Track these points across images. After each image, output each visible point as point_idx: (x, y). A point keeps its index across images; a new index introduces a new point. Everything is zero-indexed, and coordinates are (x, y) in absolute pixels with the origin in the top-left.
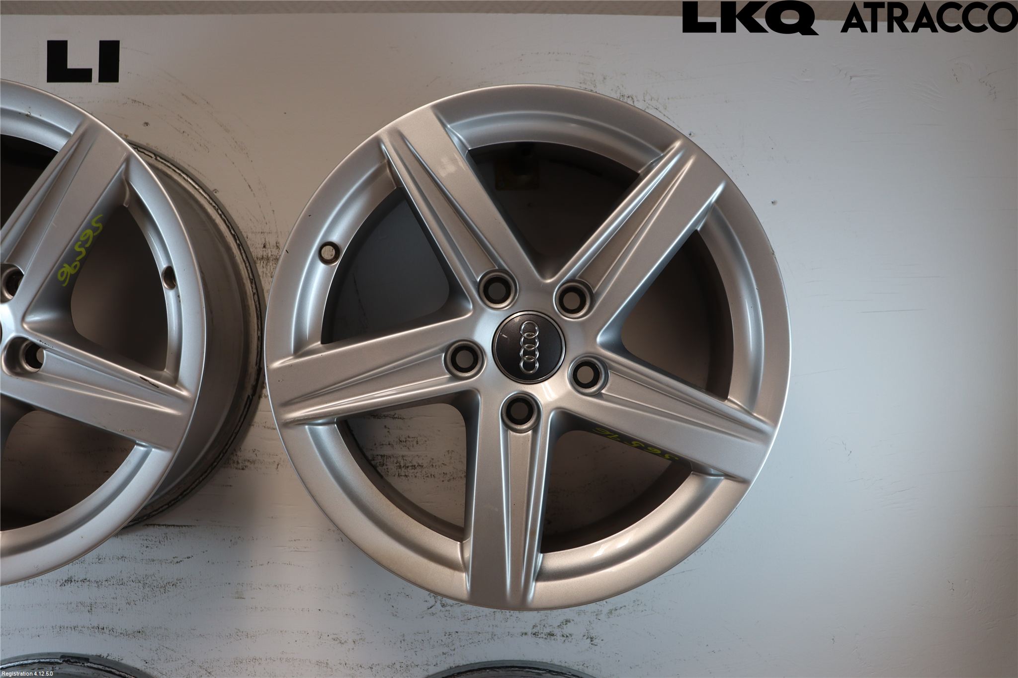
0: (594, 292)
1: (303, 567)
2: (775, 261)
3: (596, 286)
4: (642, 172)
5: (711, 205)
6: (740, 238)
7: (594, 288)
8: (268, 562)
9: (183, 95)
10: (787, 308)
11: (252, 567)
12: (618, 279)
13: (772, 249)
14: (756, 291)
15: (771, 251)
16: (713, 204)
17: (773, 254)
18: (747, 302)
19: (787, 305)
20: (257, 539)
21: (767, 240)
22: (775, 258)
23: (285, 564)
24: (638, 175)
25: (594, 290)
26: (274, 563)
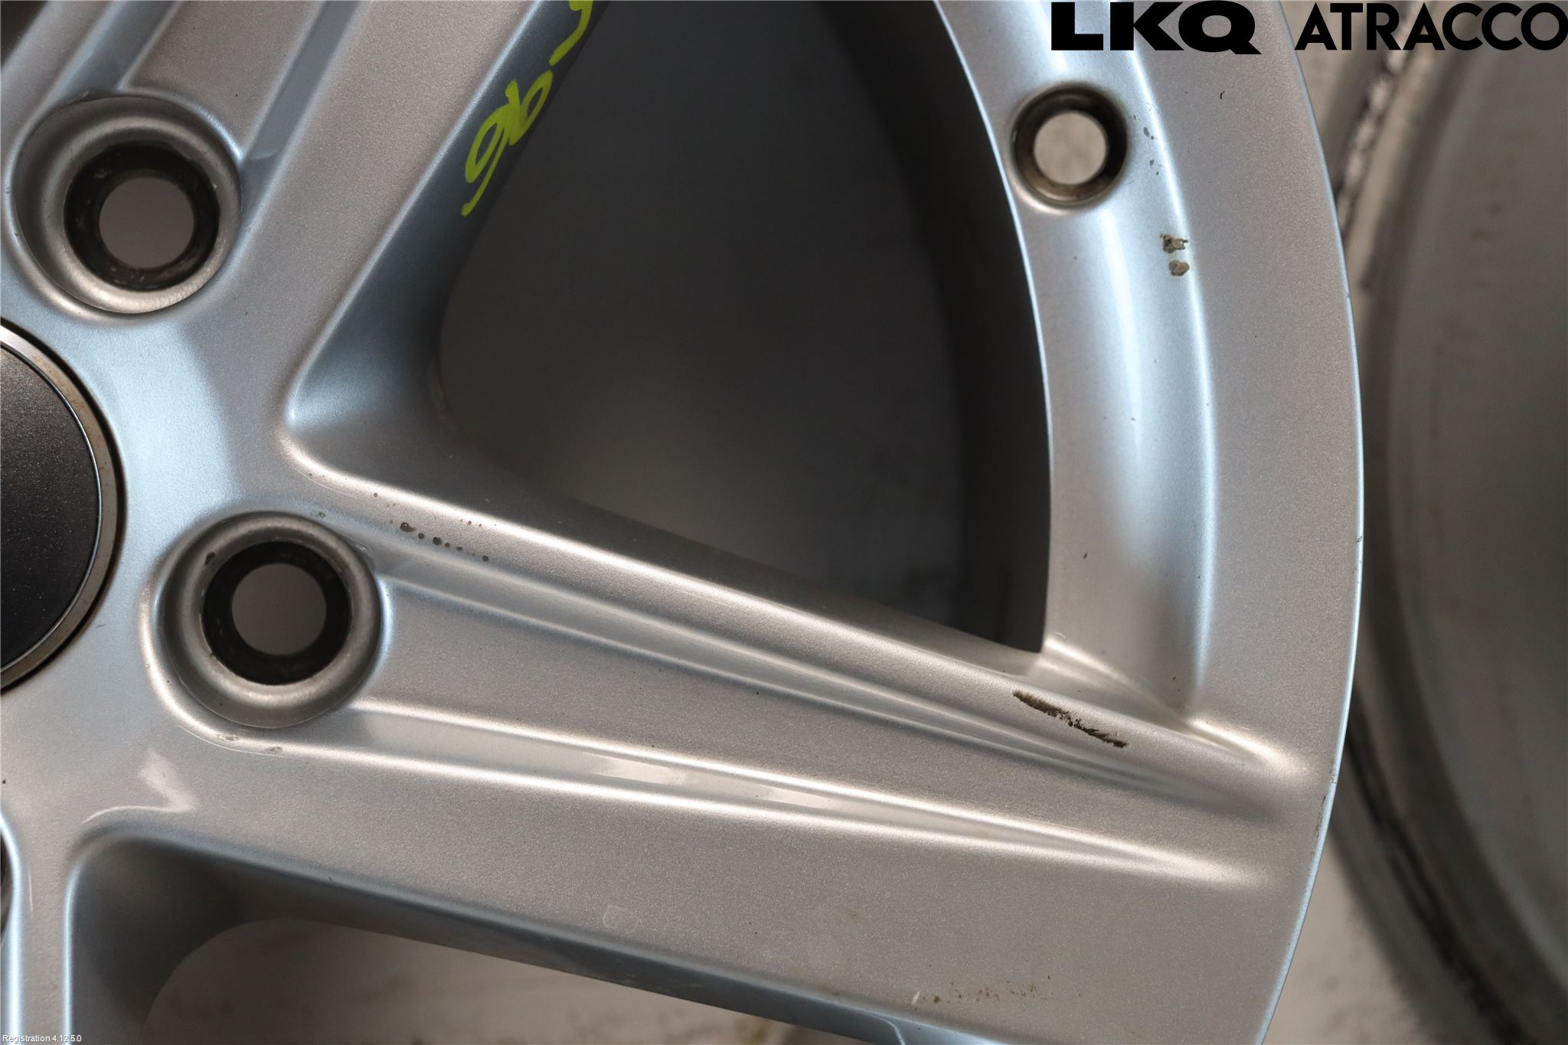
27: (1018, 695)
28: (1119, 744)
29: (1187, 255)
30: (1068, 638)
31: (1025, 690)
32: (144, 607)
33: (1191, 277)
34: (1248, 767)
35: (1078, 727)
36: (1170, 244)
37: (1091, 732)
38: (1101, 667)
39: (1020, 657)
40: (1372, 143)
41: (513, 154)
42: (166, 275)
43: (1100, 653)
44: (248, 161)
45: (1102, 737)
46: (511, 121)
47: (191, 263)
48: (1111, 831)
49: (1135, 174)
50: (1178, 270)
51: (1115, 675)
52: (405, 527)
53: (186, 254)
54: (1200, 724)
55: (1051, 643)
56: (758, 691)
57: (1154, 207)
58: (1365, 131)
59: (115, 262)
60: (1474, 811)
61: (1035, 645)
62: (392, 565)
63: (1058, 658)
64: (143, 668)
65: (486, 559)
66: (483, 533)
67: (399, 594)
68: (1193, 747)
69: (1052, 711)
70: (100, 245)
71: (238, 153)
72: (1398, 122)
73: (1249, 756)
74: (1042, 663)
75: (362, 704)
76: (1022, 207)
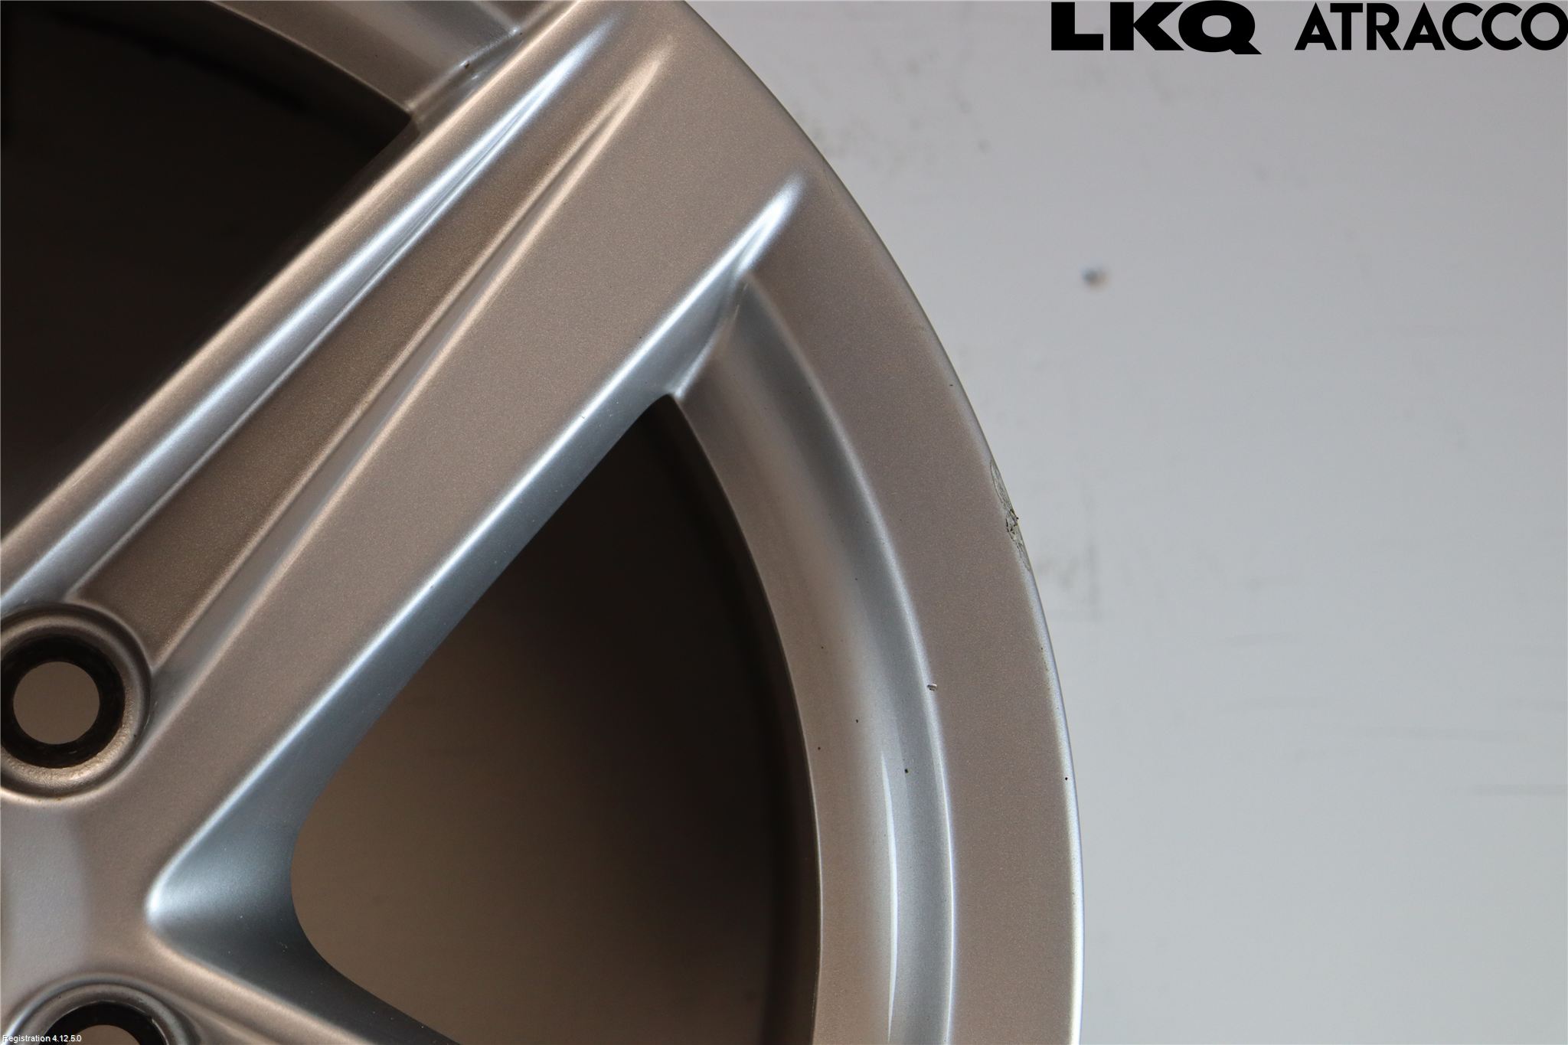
0: (153, 668)
2: (1021, 563)
3: (165, 637)
4: (422, 108)
5: (733, 286)
6: (864, 448)
7: (156, 647)
10: (1069, 786)
12: (267, 613)
13: (1007, 502)
14: (929, 699)
15: (1004, 512)
16: (741, 284)
17: (1012, 527)
18: (883, 763)
19: (1067, 771)
21: (986, 463)
22: (1021, 546)
24: (406, 118)
25: (154, 657)
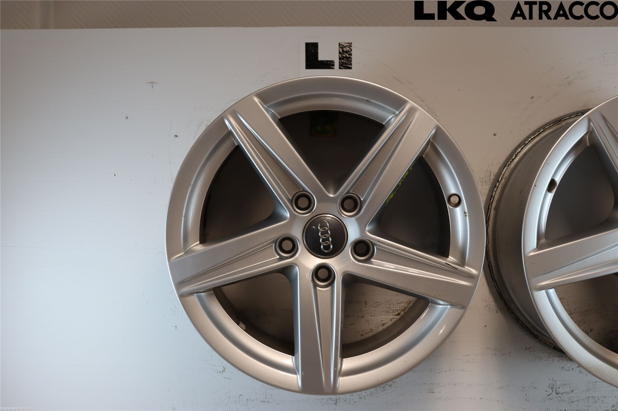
1: (471, 372)
8: (450, 370)
9: (394, 78)
11: (439, 373)
20: (443, 356)
23: (460, 370)
26: (453, 370)
27: (445, 263)
28: (457, 269)
29: (467, 214)
30: (452, 256)
31: (446, 262)
32: (350, 248)
33: (467, 217)
34: (471, 272)
35: (452, 267)
36: (465, 213)
37: (453, 267)
38: (455, 260)
39: (446, 258)
40: (496, 190)
41: (391, 199)
42: (351, 211)
43: (455, 258)
44: (363, 200)
45: (455, 268)
46: (391, 197)
47: (354, 209)
48: (455, 278)
49: (462, 204)
50: (466, 216)
51: (457, 261)
52: (379, 241)
53: (353, 208)
54: (466, 267)
55: (450, 257)
56: (416, 261)
57: (463, 209)
58: (496, 189)
59: (346, 209)
60: (505, 279)
61: (448, 257)
62: (376, 245)
63: (450, 259)
64: (349, 255)
65: (382, 243)
66: (387, 242)
67: (376, 248)
68: (465, 270)
69: (449, 265)
70: (344, 207)
71: (362, 199)
72: (500, 188)
73: (471, 271)
74: (448, 259)
75: (372, 260)
76: (449, 207)
